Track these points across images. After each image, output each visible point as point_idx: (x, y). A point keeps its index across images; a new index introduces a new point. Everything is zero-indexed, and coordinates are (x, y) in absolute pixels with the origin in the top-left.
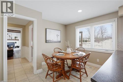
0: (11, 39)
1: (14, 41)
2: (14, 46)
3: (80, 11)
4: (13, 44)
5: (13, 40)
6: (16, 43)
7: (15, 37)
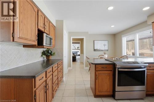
0: (75, 49)
1: (77, 51)
2: (77, 54)
3: (113, 26)
4: (77, 52)
5: (76, 49)
6: (78, 52)
7: (78, 47)
